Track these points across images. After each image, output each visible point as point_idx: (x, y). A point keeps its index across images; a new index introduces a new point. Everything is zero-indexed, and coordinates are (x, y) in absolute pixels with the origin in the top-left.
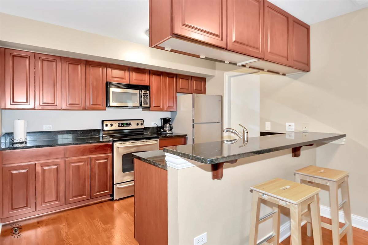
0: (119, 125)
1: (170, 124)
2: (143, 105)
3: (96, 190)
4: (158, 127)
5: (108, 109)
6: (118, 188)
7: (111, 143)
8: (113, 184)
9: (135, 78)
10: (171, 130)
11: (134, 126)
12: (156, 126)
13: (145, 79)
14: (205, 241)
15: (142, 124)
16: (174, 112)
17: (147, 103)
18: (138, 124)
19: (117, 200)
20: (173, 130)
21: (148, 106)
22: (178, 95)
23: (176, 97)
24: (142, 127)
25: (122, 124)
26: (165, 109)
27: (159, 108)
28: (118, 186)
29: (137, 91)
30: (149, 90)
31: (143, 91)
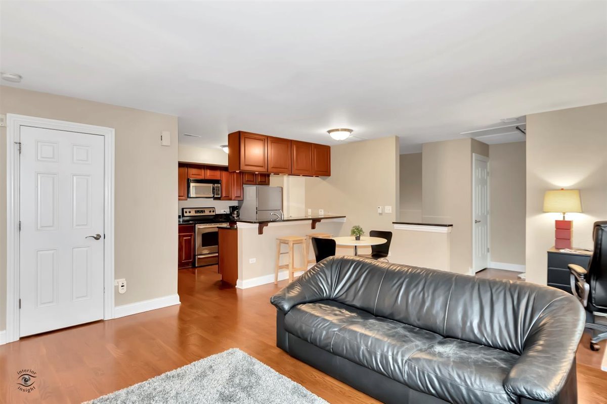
0: (196, 212)
1: (237, 212)
2: (215, 196)
3: (184, 259)
4: (227, 214)
5: (188, 199)
6: (199, 258)
7: (193, 225)
8: (195, 256)
9: (209, 174)
10: (238, 216)
11: (207, 213)
12: (225, 213)
13: (217, 175)
14: (255, 262)
15: (213, 211)
16: (241, 201)
17: (219, 195)
18: (210, 212)
19: (197, 267)
20: (240, 216)
21: (220, 196)
22: (244, 185)
23: (243, 188)
24: (214, 214)
25: (198, 211)
26: (233, 198)
27: (228, 198)
28: (199, 257)
29: (211, 185)
30: (221, 184)
31: (216, 185)
